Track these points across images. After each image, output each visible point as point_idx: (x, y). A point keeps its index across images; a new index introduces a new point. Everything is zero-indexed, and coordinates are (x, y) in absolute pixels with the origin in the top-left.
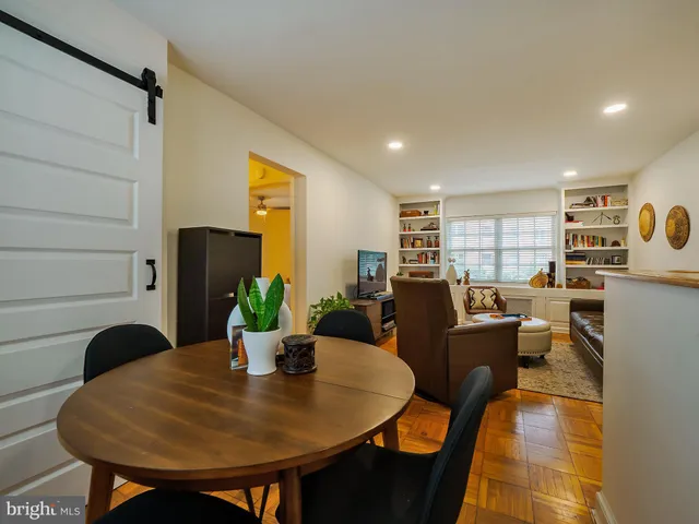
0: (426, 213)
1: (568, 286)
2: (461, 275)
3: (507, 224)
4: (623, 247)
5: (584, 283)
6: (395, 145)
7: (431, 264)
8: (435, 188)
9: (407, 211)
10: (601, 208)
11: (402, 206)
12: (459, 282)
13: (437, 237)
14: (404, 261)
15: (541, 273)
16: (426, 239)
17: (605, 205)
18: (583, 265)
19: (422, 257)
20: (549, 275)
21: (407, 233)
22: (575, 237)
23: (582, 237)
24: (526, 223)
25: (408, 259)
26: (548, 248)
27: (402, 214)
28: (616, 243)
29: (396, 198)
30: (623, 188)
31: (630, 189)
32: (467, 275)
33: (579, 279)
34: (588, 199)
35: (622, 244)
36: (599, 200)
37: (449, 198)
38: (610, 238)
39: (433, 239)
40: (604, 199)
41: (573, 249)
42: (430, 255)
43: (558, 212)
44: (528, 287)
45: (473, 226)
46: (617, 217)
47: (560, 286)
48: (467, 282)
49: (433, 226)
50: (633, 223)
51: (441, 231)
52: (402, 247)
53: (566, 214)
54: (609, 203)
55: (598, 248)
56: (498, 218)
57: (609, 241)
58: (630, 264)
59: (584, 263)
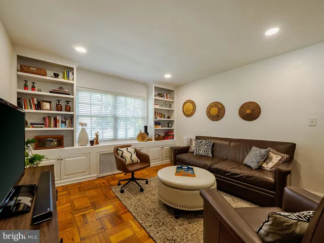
0: (56, 75)
1: (156, 139)
4: (171, 119)
8: (81, 50)
12: (91, 143)
13: (69, 102)
15: (141, 133)
16: (55, 102)
17: (167, 98)
19: (50, 120)
21: (30, 91)
25: (29, 121)
27: (21, 69)
28: (169, 117)
30: (169, 92)
31: (175, 92)
32: (97, 136)
33: (158, 135)
34: (159, 94)
36: (165, 94)
39: (63, 104)
40: (167, 95)
42: (60, 119)
45: (96, 97)
47: (150, 140)
48: (97, 142)
49: (66, 91)
50: (178, 107)
55: (162, 119)
56: (116, 95)
57: (166, 116)
58: (175, 127)
59: (160, 126)
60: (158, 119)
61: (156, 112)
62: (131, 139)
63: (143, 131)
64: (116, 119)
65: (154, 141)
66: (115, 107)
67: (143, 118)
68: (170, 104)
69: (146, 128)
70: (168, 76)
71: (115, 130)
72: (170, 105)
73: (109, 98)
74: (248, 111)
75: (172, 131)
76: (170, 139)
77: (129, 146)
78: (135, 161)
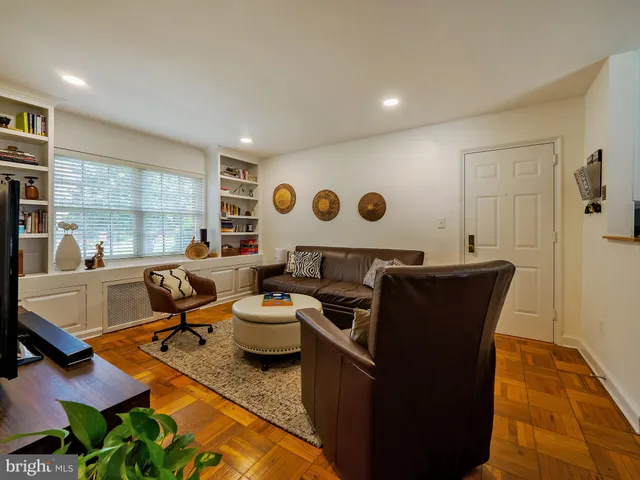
1: (223, 254)
4: (253, 217)
10: (241, 180)
12: (90, 265)
15: (193, 243)
18: (231, 232)
28: (248, 214)
30: (249, 167)
31: (259, 167)
32: (100, 251)
33: (228, 246)
34: (230, 170)
35: (253, 214)
36: (241, 171)
40: (244, 173)
41: (227, 216)
47: (214, 255)
48: (100, 263)
49: (31, 156)
50: (264, 195)
51: (50, 170)
54: (247, 177)
55: (236, 216)
56: (140, 168)
57: (243, 211)
58: (259, 231)
59: (232, 230)
60: (229, 215)
61: (225, 204)
62: (174, 255)
63: (198, 239)
64: (140, 215)
65: (220, 257)
66: (138, 191)
67: (198, 215)
68: (250, 189)
69: (204, 233)
70: (246, 141)
71: (139, 237)
72: (251, 191)
73: (124, 174)
74: (370, 207)
75: (254, 238)
76: (251, 252)
77: (175, 266)
78: (188, 293)
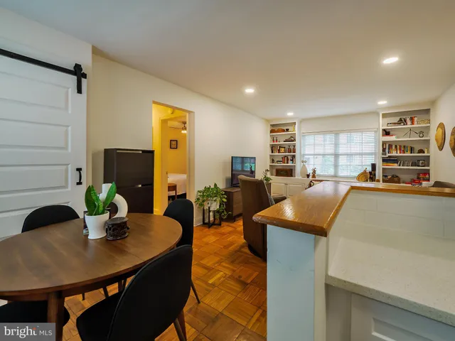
0: (287, 130)
1: (384, 181)
2: (310, 171)
3: (343, 138)
4: (426, 154)
5: (396, 179)
6: (250, 91)
7: (290, 164)
8: (290, 114)
9: (275, 129)
10: (409, 125)
11: (272, 126)
12: (308, 176)
13: (294, 146)
14: (273, 161)
15: (365, 172)
16: (287, 147)
17: (413, 123)
18: (395, 166)
19: (285, 159)
20: (370, 173)
21: (275, 143)
22: (390, 146)
23: (396, 146)
24: (356, 137)
25: (276, 160)
26: (371, 154)
27: (272, 131)
28: (421, 151)
29: (267, 121)
31: (431, 112)
32: (314, 171)
33: (393, 176)
34: (401, 120)
35: (426, 152)
36: (408, 120)
37: (303, 121)
38: (417, 148)
39: (292, 148)
40: (412, 119)
41: (388, 155)
42: (289, 158)
43: (378, 129)
44: (356, 181)
45: (319, 138)
46: (422, 132)
47: (378, 181)
48: (314, 176)
49: (292, 139)
51: (297, 142)
52: (272, 152)
53: (384, 130)
54: (416, 123)
55: (408, 154)
56: (337, 133)
58: (431, 166)
61: (386, 147)
64: (336, 156)
65: (381, 182)
66: (336, 145)
69: (374, 166)
73: (330, 138)
